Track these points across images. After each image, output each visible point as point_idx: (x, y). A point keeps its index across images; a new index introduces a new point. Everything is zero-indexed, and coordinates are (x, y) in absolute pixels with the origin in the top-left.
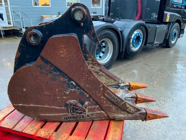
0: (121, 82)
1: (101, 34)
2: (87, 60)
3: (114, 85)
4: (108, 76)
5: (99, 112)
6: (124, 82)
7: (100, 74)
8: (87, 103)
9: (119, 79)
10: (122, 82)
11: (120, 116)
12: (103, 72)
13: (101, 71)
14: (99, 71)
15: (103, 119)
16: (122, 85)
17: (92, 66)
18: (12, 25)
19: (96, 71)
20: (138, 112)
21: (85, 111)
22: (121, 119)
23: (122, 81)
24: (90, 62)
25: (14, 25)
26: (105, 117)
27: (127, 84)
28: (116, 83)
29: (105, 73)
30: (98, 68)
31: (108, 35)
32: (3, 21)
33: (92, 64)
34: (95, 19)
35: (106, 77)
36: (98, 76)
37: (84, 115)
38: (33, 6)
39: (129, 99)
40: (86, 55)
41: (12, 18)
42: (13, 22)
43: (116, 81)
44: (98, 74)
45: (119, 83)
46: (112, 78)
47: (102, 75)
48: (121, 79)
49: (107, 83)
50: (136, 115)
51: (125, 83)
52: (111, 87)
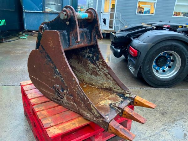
0: (127, 93)
1: (165, 45)
2: (98, 60)
3: (120, 93)
4: (115, 81)
5: (73, 103)
6: (130, 93)
7: (108, 77)
8: (65, 91)
9: (127, 89)
10: (129, 93)
11: (87, 115)
12: (111, 76)
13: (109, 74)
14: (107, 74)
15: (76, 111)
16: (128, 95)
17: (102, 67)
18: (113, 30)
19: (105, 73)
20: (102, 119)
21: (64, 98)
22: (87, 119)
23: (129, 91)
24: (100, 62)
25: (114, 29)
26: (77, 110)
27: (133, 96)
28: (122, 92)
29: (112, 78)
30: (107, 71)
31: (174, 47)
32: (105, 25)
33: (102, 65)
34: (173, 29)
35: (113, 81)
36: (106, 78)
37: (63, 101)
38: (136, 14)
39: (115, 108)
40: (98, 56)
41: (115, 24)
42: (115, 26)
43: (123, 89)
44: (107, 77)
45: (125, 93)
46: (119, 85)
47: (110, 79)
48: (128, 90)
49: (114, 89)
50: (100, 121)
51: (131, 95)
52: (117, 94)
